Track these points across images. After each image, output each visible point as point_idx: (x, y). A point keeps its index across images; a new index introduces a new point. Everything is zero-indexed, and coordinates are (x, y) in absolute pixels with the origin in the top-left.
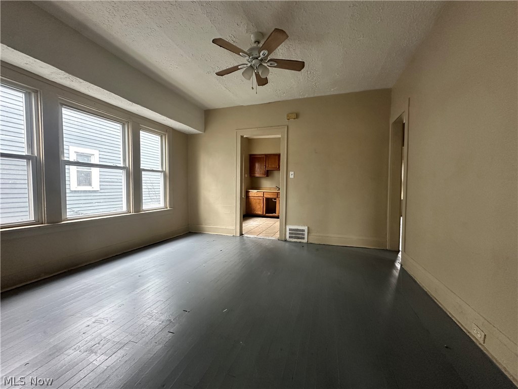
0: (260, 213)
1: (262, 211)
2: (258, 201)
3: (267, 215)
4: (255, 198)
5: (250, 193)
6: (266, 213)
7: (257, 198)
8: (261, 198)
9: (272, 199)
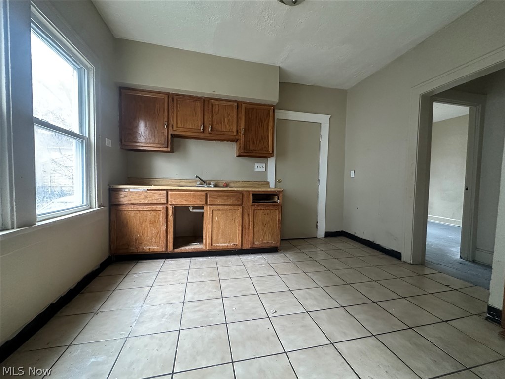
0: (156, 247)
1: (163, 243)
2: (150, 216)
3: (178, 250)
4: (140, 208)
5: (122, 194)
6: (175, 247)
7: (145, 207)
8: (159, 207)
9: (187, 208)
